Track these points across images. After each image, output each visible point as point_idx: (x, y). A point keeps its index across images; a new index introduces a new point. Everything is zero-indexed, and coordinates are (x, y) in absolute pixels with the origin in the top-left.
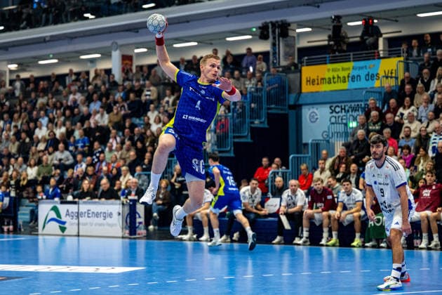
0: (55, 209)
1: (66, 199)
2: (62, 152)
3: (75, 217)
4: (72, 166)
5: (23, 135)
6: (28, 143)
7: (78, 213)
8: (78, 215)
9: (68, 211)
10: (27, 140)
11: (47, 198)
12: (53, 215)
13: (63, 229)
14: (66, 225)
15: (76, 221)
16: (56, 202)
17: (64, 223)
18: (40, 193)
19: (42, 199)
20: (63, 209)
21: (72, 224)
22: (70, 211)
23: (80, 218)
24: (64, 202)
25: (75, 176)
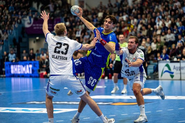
0: (167, 66)
1: (173, 60)
2: (170, 34)
3: (178, 70)
4: (175, 42)
5: (149, 26)
6: (152, 31)
7: (180, 67)
8: (180, 68)
9: (174, 66)
10: (152, 29)
11: (163, 60)
12: (166, 69)
13: (172, 76)
14: (174, 74)
15: (179, 72)
16: (168, 62)
17: (173, 73)
18: (159, 57)
19: (160, 60)
20: (172, 65)
21: (177, 74)
22: (176, 67)
23: (181, 70)
24: (172, 62)
25: (177, 47)
